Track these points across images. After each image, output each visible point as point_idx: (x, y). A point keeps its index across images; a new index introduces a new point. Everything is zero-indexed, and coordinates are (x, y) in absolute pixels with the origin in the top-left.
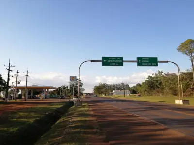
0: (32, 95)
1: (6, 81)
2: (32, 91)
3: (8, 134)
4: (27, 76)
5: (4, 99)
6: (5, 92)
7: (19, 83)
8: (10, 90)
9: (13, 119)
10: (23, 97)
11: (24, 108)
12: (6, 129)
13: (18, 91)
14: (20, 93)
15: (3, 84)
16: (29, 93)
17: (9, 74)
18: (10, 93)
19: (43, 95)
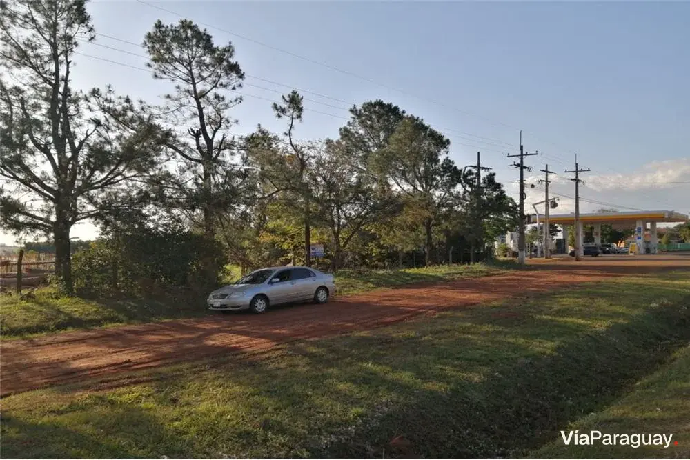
0: (598, 241)
1: (517, 201)
2: (597, 229)
3: (527, 357)
4: (577, 180)
5: (515, 254)
6: (516, 235)
7: (555, 205)
8: (529, 227)
9: (540, 313)
10: (570, 249)
11: (573, 285)
12: (521, 341)
13: (554, 231)
14: (560, 236)
15: (508, 209)
16: (589, 238)
17: (522, 181)
18: (532, 237)
19: (636, 243)
